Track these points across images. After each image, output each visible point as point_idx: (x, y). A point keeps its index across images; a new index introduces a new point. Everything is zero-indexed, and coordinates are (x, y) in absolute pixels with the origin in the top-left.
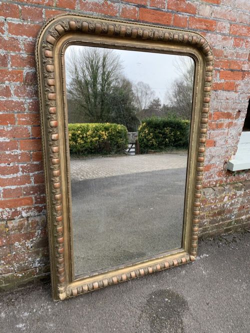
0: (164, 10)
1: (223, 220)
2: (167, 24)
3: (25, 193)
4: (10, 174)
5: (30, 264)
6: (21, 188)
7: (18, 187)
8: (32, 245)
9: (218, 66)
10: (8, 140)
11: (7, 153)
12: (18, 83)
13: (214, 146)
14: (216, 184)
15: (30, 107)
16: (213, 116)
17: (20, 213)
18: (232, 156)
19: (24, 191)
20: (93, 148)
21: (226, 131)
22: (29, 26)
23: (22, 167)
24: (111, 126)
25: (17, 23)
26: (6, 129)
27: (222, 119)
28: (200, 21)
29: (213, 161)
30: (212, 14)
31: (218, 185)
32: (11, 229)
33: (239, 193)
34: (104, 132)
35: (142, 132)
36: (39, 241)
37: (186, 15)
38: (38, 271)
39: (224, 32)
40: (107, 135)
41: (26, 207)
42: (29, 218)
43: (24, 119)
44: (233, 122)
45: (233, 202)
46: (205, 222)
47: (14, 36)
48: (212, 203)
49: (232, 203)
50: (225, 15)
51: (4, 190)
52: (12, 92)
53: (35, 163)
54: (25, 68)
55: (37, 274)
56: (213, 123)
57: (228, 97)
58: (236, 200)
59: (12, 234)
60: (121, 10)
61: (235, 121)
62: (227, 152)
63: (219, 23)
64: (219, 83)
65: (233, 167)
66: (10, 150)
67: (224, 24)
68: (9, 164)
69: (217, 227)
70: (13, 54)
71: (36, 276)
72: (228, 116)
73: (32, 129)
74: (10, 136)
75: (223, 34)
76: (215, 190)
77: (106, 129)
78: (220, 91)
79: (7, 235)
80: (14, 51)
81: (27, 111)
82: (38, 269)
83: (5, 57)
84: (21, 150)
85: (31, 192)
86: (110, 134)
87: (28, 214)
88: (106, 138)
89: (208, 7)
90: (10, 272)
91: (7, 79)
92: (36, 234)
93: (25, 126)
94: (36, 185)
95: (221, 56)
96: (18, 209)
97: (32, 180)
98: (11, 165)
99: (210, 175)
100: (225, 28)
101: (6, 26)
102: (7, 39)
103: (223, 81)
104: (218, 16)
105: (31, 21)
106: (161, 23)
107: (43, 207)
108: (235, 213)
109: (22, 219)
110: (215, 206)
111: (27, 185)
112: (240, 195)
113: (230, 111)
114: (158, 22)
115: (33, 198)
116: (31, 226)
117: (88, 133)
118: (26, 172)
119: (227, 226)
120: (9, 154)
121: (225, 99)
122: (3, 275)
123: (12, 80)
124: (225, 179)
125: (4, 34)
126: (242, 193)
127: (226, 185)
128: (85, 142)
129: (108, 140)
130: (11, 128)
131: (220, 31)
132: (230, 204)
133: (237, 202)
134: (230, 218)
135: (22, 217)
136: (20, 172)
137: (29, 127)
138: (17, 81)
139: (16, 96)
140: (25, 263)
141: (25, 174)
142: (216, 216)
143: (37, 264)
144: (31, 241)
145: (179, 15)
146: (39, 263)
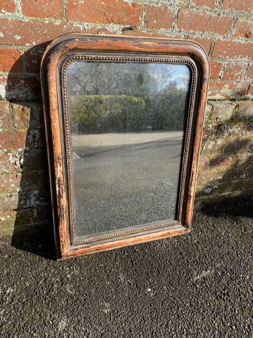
8: (22, 161)
36: (35, 154)
55: (34, 220)
71: (32, 223)
82: (35, 210)
85: (18, 38)
94: (27, 19)
111: (6, 14)
116: (17, 118)
140: (11, 196)
143: (33, 202)
146: (38, 199)
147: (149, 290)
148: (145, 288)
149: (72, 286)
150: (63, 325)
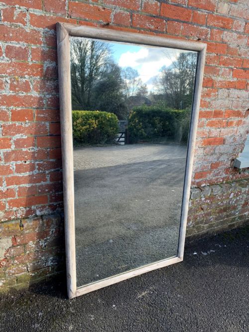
0: (184, 6)
1: (227, 216)
2: (186, 20)
3: (40, 191)
4: (26, 171)
5: (43, 264)
6: (36, 186)
7: (34, 185)
8: (46, 244)
9: (232, 65)
10: (25, 137)
11: (24, 150)
12: (38, 77)
13: (224, 144)
14: (223, 181)
15: (49, 103)
16: (224, 114)
17: (35, 211)
18: (240, 154)
19: (39, 189)
20: (82, 137)
21: (235, 129)
22: (52, 18)
23: (38, 164)
24: (101, 114)
25: (40, 14)
26: (23, 126)
27: (233, 118)
28: (218, 18)
29: (221, 159)
30: (229, 12)
31: (224, 182)
32: (26, 228)
33: (243, 190)
34: (94, 121)
35: (133, 121)
36: (52, 240)
37: (205, 12)
38: (50, 270)
39: (240, 31)
40: (97, 123)
41: (40, 206)
42: (43, 217)
43: (42, 116)
44: (242, 121)
45: (238, 198)
46: (211, 219)
47: (35, 28)
48: (219, 200)
49: (237, 200)
50: (241, 14)
51: (19, 188)
52: (31, 87)
53: (51, 160)
54: (46, 62)
55: (50, 273)
56: (224, 121)
57: (239, 96)
58: (241, 197)
59: (27, 233)
60: (143, 5)
61: (244, 120)
62: (235, 149)
63: (235, 21)
64: (231, 81)
65: (240, 164)
66: (26, 147)
67: (240, 23)
68: (25, 162)
69: (222, 223)
70: (34, 47)
71: (48, 275)
72: (238, 114)
73: (50, 125)
74: (27, 133)
75: (239, 33)
76: (222, 187)
78: (232, 89)
79: (22, 234)
80: (35, 44)
81: (45, 106)
82: (50, 268)
83: (26, 50)
84: (38, 147)
85: (47, 190)
86: (100, 122)
87: (43, 213)
88: (96, 127)
89: (226, 5)
90: (22, 272)
91: (26, 74)
92: (51, 232)
93: (43, 123)
94: (51, 183)
95: (235, 54)
96: (33, 207)
97: (48, 178)
98: (28, 162)
99: (218, 172)
100: (240, 26)
101: (28, 17)
102: (28, 31)
103: (235, 79)
104: (235, 14)
105: (53, 12)
106: (181, 19)
107: (58, 206)
108: (239, 209)
109: (36, 218)
110: (222, 203)
111: (43, 183)
112: (245, 192)
113: (241, 110)
114: (178, 18)
115: (48, 196)
116: (45, 225)
118: (42, 170)
119: (231, 222)
120: (25, 152)
121: (236, 97)
122: (16, 275)
123: (32, 74)
124: (231, 176)
125: (25, 26)
126: (247, 189)
127: (232, 183)
129: (98, 128)
130: (29, 124)
131: (236, 29)
132: (235, 200)
133: (242, 198)
134: (234, 214)
135: (36, 216)
136: (36, 170)
137: (47, 124)
138: (37, 76)
139: (35, 91)
140: (38, 262)
141: (41, 171)
142: (221, 213)
143: (50, 263)
144: (45, 240)
145: (199, 12)
146: (52, 262)
147: (114, 306)
148: (112, 305)
149: (73, 308)
150: (71, 328)
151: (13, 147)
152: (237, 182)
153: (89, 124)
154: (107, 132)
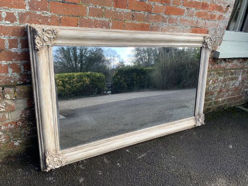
18: (218, 47)
20: (78, 91)
24: (91, 74)
33: (220, 78)
34: (87, 79)
35: (116, 77)
40: (89, 81)
45: (215, 85)
58: (218, 85)
65: (219, 55)
77: (88, 76)
86: (91, 80)
88: (88, 83)
117: (74, 80)
124: (211, 66)
126: (222, 78)
128: (72, 87)
129: (90, 84)
132: (213, 87)
151: (27, 8)
152: (215, 71)
153: (83, 81)
154: (97, 86)
